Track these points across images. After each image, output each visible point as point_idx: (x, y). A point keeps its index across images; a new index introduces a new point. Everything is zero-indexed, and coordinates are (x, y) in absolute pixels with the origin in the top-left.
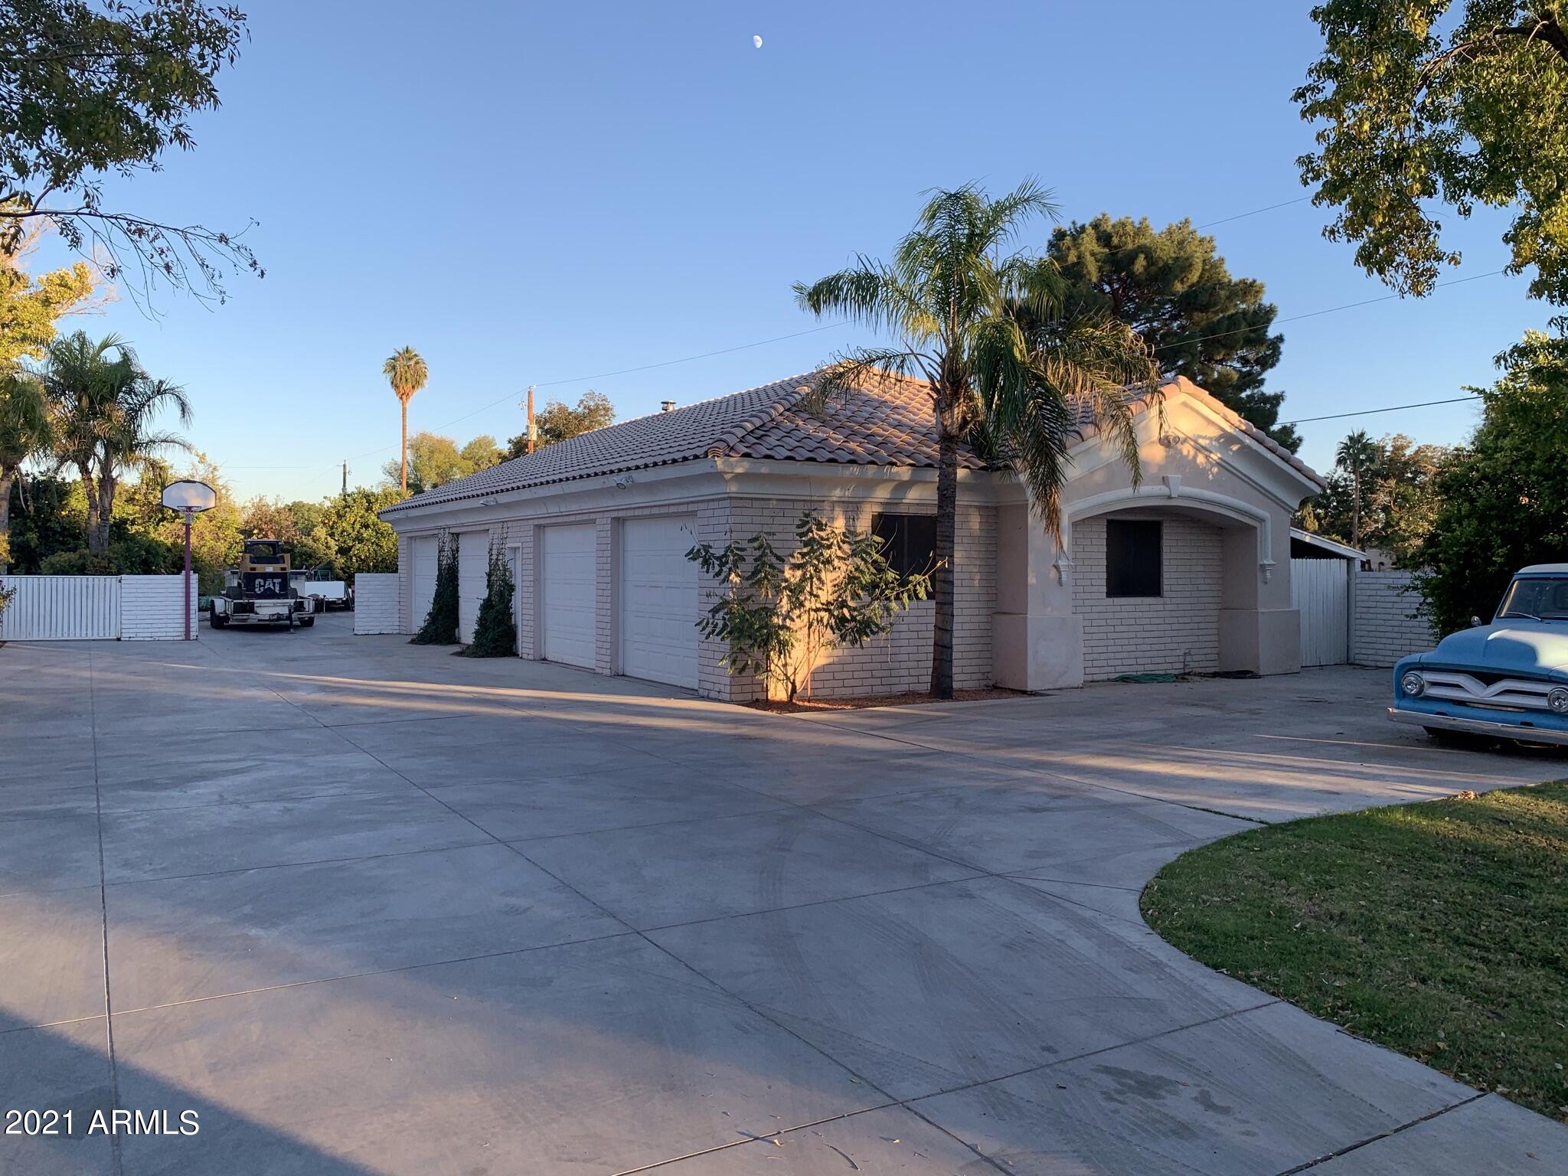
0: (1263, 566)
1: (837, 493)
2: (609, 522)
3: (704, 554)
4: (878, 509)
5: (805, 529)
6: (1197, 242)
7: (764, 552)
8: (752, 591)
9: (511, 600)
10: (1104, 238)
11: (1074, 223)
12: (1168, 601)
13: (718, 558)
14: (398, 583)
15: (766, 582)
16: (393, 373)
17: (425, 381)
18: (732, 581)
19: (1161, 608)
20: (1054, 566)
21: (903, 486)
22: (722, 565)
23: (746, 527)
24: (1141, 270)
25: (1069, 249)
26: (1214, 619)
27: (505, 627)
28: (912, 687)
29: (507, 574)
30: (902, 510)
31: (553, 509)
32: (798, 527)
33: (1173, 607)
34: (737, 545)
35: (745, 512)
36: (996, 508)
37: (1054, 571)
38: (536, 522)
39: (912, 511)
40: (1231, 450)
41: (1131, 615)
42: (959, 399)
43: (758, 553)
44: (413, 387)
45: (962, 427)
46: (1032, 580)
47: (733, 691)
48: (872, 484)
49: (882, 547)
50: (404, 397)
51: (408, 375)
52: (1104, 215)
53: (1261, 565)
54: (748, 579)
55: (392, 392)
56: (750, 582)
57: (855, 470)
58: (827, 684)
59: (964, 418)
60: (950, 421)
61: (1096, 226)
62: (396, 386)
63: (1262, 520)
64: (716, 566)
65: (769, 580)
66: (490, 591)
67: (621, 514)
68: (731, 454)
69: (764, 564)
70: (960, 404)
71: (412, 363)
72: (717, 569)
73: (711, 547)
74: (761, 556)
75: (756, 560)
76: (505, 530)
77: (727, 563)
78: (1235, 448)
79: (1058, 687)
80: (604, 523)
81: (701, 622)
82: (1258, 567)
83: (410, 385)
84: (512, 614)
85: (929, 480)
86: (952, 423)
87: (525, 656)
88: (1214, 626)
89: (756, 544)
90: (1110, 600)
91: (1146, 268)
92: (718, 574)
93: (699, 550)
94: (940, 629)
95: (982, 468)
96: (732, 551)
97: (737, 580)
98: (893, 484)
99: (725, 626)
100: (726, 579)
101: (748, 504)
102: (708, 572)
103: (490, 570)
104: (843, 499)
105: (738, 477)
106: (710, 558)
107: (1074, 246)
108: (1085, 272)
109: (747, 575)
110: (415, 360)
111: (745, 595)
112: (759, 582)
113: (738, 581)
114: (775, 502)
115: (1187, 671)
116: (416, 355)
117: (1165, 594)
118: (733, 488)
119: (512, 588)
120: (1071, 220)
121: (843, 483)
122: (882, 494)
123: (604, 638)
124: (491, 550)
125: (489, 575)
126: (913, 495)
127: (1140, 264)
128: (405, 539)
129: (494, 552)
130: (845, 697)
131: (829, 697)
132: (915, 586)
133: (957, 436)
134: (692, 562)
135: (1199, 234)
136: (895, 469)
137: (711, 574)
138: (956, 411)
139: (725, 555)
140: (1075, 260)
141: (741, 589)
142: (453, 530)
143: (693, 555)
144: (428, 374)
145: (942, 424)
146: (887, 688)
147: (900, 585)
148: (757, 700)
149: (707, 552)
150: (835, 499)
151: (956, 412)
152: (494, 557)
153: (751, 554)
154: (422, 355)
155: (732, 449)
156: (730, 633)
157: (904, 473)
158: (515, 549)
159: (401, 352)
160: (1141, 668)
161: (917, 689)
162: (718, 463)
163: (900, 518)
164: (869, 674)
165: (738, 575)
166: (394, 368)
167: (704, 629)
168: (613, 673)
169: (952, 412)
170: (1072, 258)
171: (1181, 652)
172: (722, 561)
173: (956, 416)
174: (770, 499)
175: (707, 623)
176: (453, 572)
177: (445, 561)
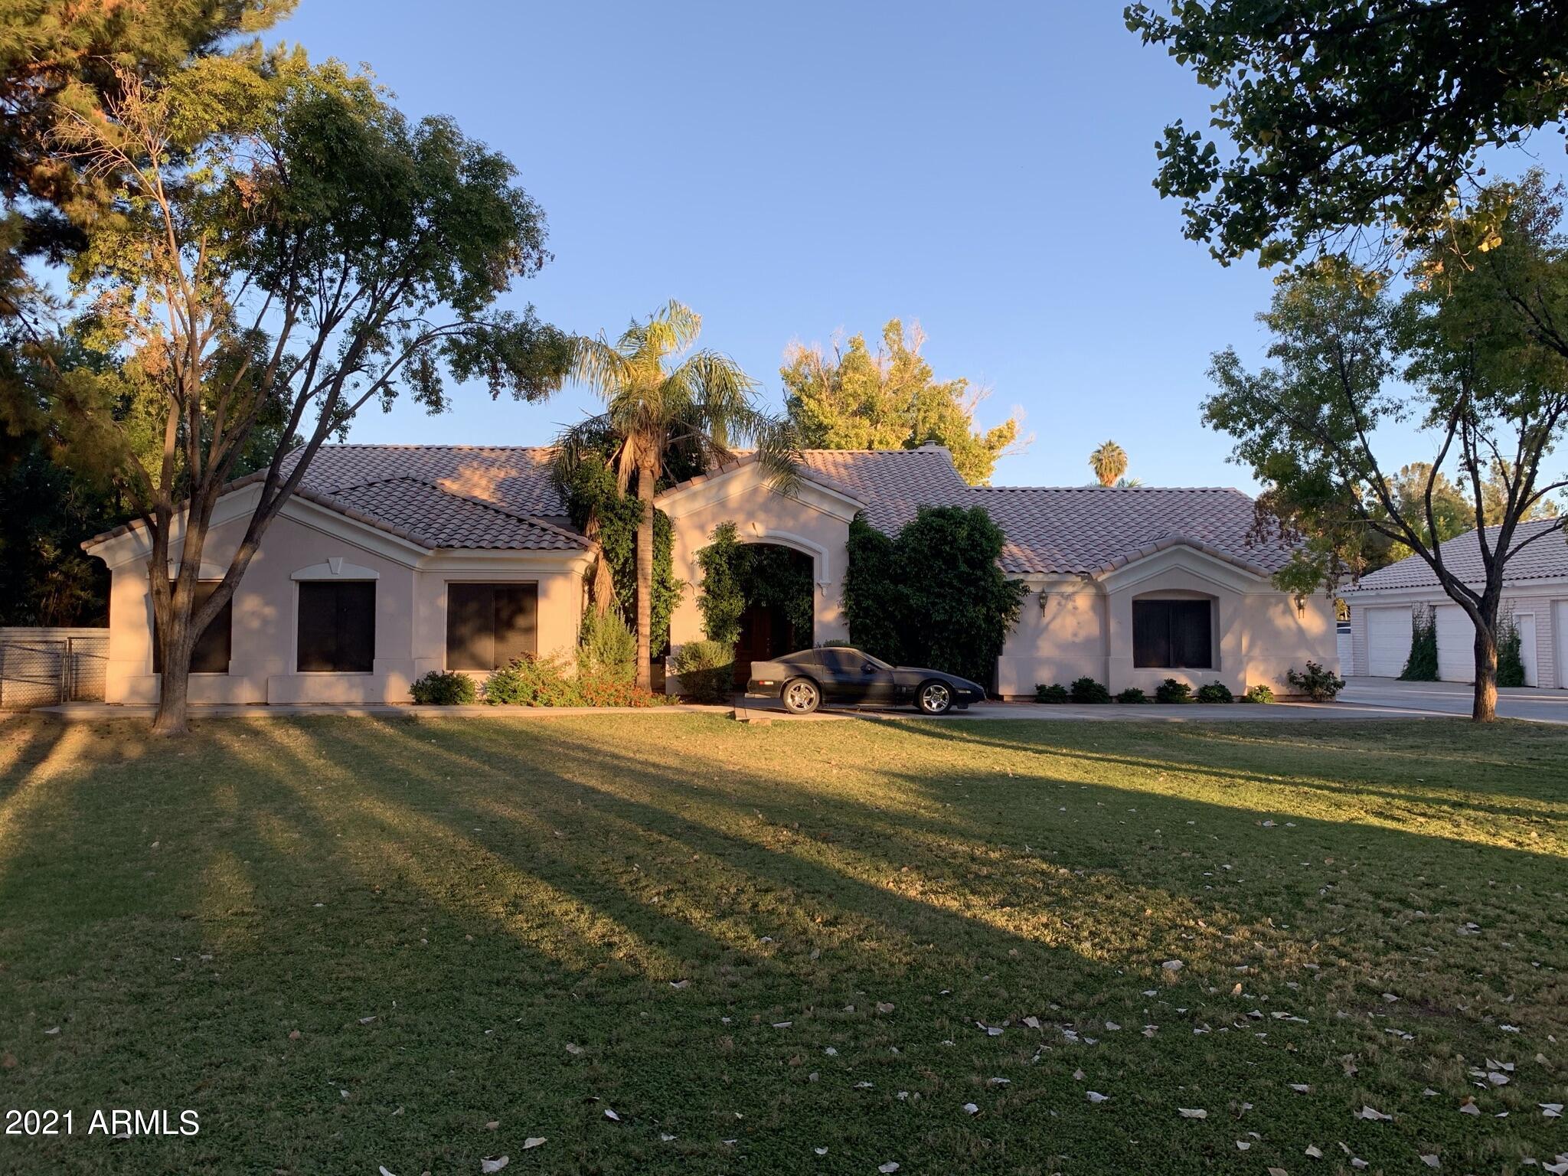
14: (1352, 642)
38: (1554, 598)
51: (1112, 465)
71: (1115, 454)
76: (1511, 604)
83: (1113, 474)
128: (1362, 610)
142: (1431, 604)
176: (1432, 633)
177: (1423, 625)
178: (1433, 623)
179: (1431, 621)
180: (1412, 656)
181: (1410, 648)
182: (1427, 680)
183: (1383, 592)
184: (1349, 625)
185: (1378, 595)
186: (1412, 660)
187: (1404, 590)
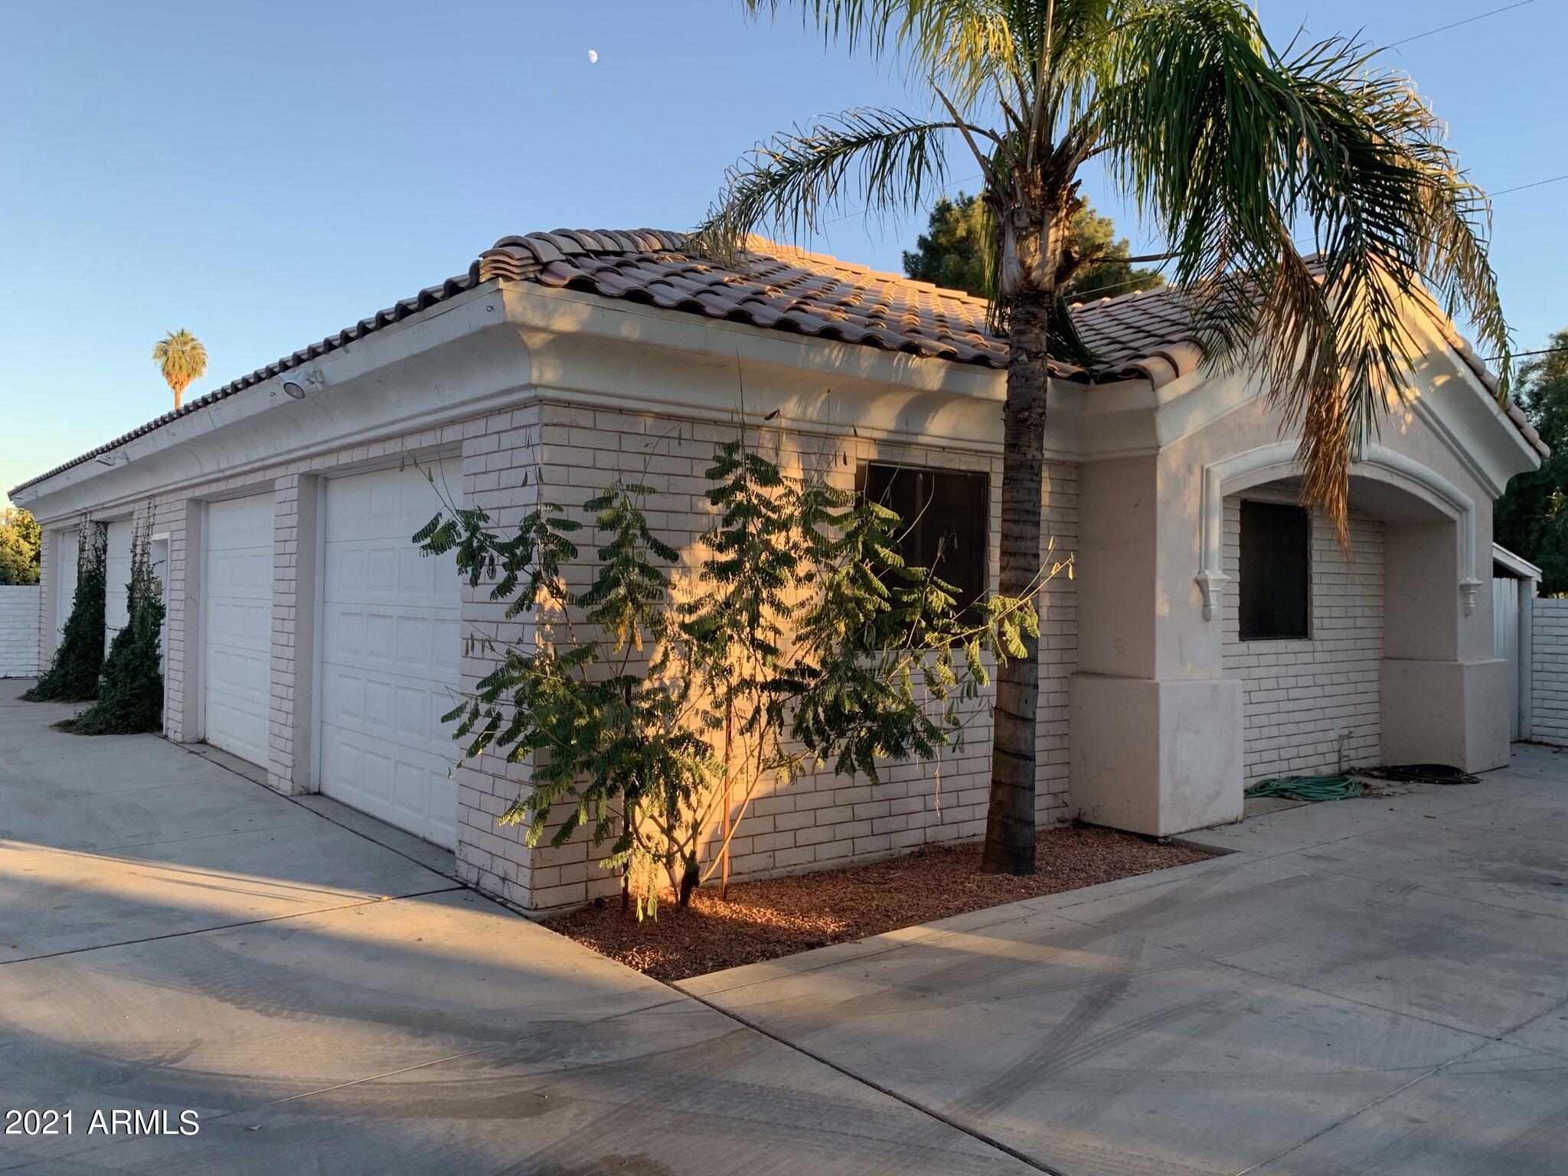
0: (1466, 588)
1: (791, 408)
2: (295, 484)
3: (465, 535)
4: (870, 453)
5: (729, 480)
6: (1095, 224)
7: (625, 532)
8: (595, 632)
9: (158, 633)
11: (961, 193)
12: (1318, 644)
13: (502, 548)
14: (37, 601)
15: (629, 609)
16: (165, 359)
17: (203, 369)
18: (541, 606)
19: (1308, 658)
20: (1198, 582)
21: (926, 403)
22: (515, 564)
23: (577, 477)
25: (957, 221)
26: (1373, 676)
27: (145, 680)
28: (931, 834)
29: (153, 587)
30: (915, 458)
31: (209, 466)
32: (712, 475)
33: (1327, 657)
34: (557, 515)
35: (578, 437)
36: (1078, 466)
37: (1196, 590)
38: (189, 494)
39: (935, 461)
40: (1433, 384)
41: (1273, 672)
42: (1057, 209)
43: (610, 537)
44: (189, 376)
45: (1062, 274)
46: (1162, 608)
47: (538, 884)
48: (863, 394)
49: (897, 534)
50: (178, 386)
51: (183, 360)
53: (1462, 586)
54: (582, 602)
55: (164, 380)
56: (588, 610)
57: (835, 353)
58: (762, 844)
59: (1066, 254)
60: (1038, 257)
62: (168, 374)
63: (1462, 509)
64: (500, 570)
65: (638, 607)
66: (132, 617)
67: (317, 464)
68: (544, 278)
69: (627, 562)
70: (1059, 221)
71: (188, 348)
72: (501, 575)
73: (486, 518)
74: (618, 546)
75: (604, 554)
76: (152, 511)
77: (527, 558)
78: (1440, 380)
79: (1206, 824)
80: (287, 484)
81: (460, 710)
82: (1458, 588)
83: (185, 373)
84: (160, 657)
85: (976, 394)
86: (1043, 264)
87: (171, 735)
88: (1375, 687)
89: (605, 514)
90: (1244, 645)
92: (504, 588)
93: (451, 526)
94: (1010, 716)
95: (1075, 377)
96: (541, 530)
97: (555, 604)
98: (908, 397)
99: (519, 722)
100: (526, 602)
101: (584, 418)
102: (474, 582)
103: (134, 581)
104: (803, 426)
105: (565, 345)
106: (482, 548)
107: (964, 217)
108: (976, 248)
109: (581, 591)
110: (191, 344)
111: (575, 641)
112: (613, 611)
113: (558, 607)
114: (650, 421)
115: (1345, 766)
116: (192, 339)
117: (1316, 633)
118: (547, 374)
119: (160, 612)
120: (959, 190)
121: (805, 388)
122: (882, 418)
123: (282, 717)
124: (135, 546)
125: (131, 588)
126: (940, 426)
128: (49, 533)
129: (139, 550)
130: (799, 871)
131: (765, 876)
132: (1001, 623)
133: (1050, 293)
134: (432, 556)
135: (1098, 216)
136: (915, 361)
137: (485, 590)
138: (1053, 234)
139: (522, 540)
140: (964, 234)
141: (565, 625)
142: (96, 517)
143: (434, 537)
144: (207, 362)
145: (1022, 263)
146: (880, 843)
147: (963, 621)
148: (599, 903)
149: (474, 530)
150: (784, 423)
151: (1052, 239)
152: (138, 559)
153: (590, 539)
154: (200, 340)
155: (545, 267)
156: (532, 741)
157: (931, 373)
158: (163, 543)
159: (175, 334)
160: (1284, 765)
161: (939, 838)
162: (508, 297)
163: (908, 475)
164: (847, 814)
165: (556, 592)
166: (166, 353)
167: (463, 731)
168: (299, 789)
169: (1044, 238)
170: (961, 231)
171: (1333, 735)
172: (516, 554)
173: (1051, 246)
174: (637, 413)
175: (475, 714)
179: (98, 557)
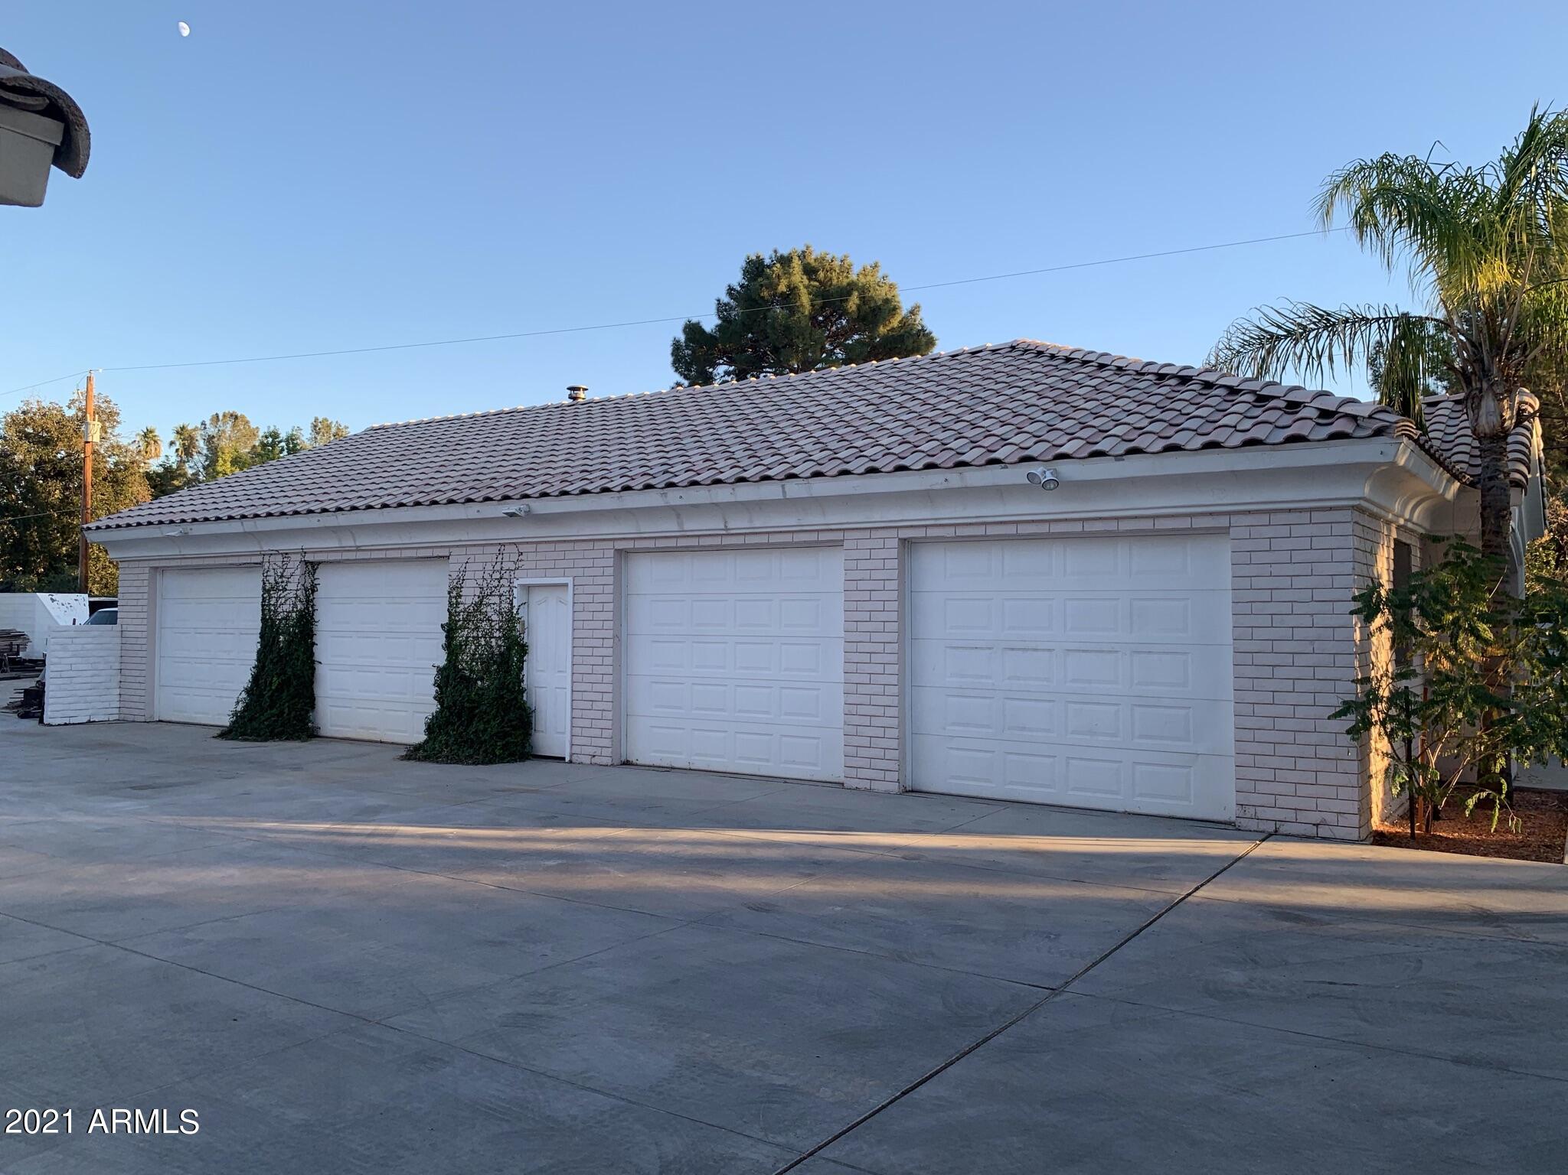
2: (892, 546)
10: (810, 271)
11: (775, 251)
14: (118, 640)
24: (854, 308)
25: (779, 277)
29: (511, 626)
38: (620, 545)
52: (808, 248)
61: (803, 256)
76: (509, 557)
80: (873, 546)
87: (565, 759)
91: (859, 307)
124: (456, 588)
125: (450, 629)
127: (853, 302)
128: (147, 570)
129: (470, 592)
142: (309, 558)
152: (468, 600)
158: (544, 588)
162: (1402, 447)
168: (902, 788)
176: (306, 623)
177: (287, 606)
178: (309, 602)
179: (307, 597)
180: (256, 679)
181: (252, 659)
182: (290, 737)
183: (199, 529)
184: (114, 604)
185: (186, 538)
186: (256, 689)
187: (249, 525)
